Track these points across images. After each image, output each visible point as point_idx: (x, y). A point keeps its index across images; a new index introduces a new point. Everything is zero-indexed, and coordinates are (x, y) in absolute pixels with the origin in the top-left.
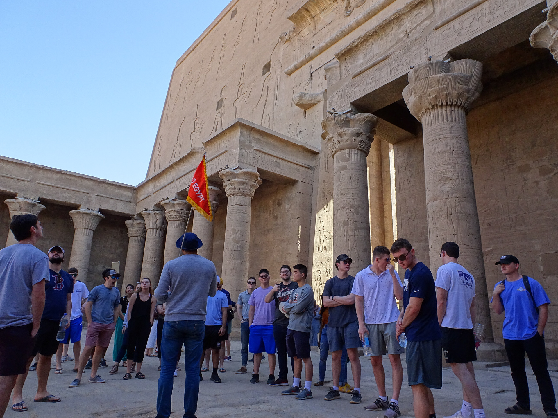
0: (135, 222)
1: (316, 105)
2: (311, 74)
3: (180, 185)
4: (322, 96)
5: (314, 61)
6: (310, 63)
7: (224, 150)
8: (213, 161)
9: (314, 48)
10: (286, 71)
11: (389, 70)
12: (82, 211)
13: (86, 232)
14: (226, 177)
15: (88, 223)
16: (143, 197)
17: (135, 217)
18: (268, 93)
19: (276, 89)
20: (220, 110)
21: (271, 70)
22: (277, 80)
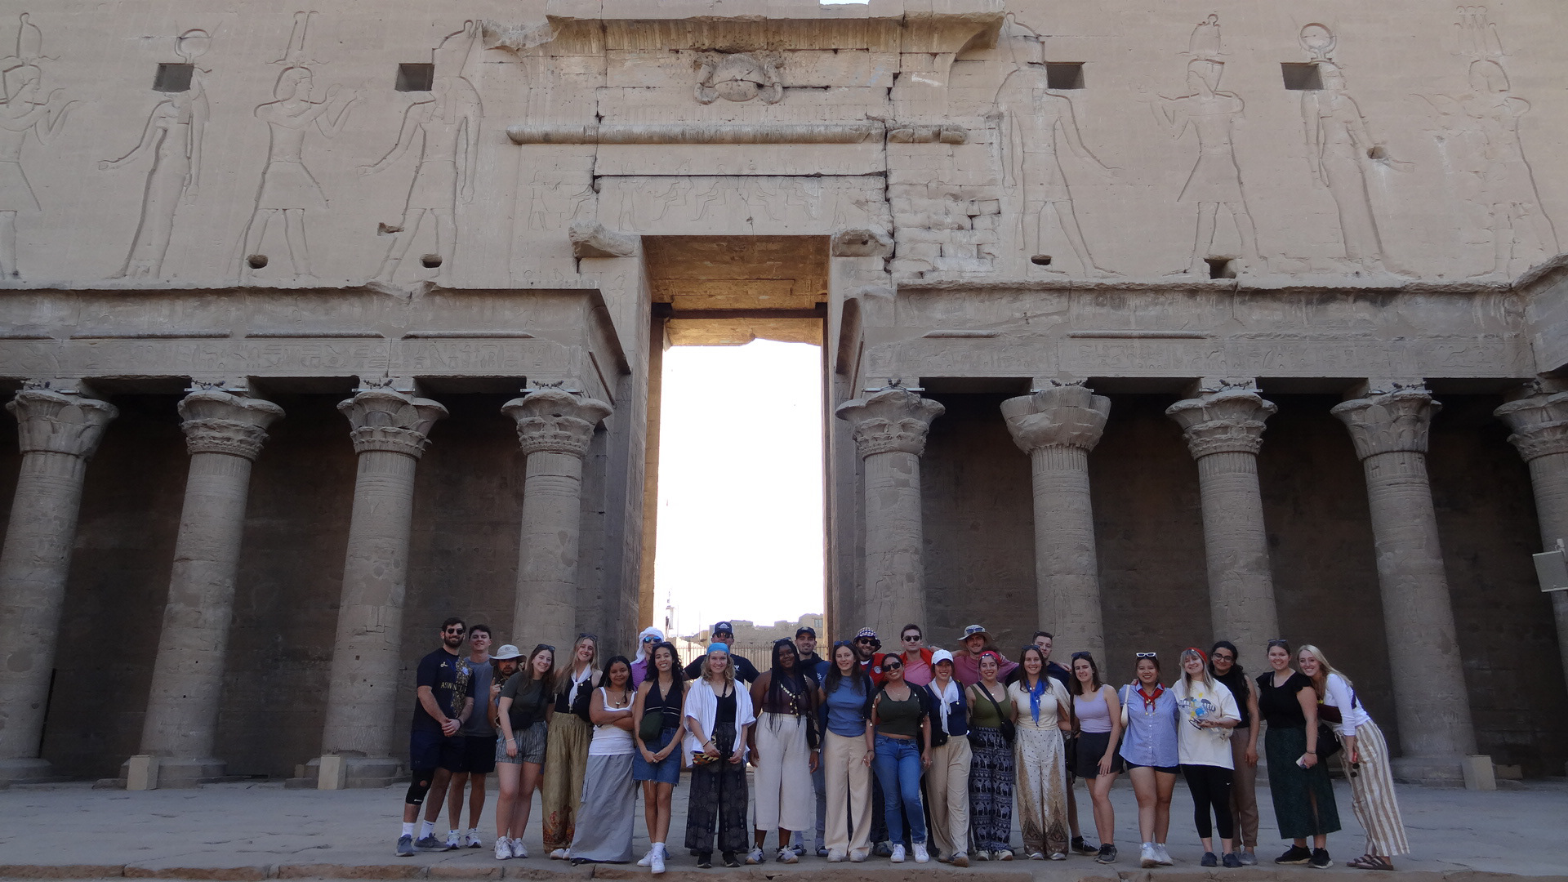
1: (614, 260)
2: (595, 178)
3: (274, 358)
4: (637, 248)
5: (603, 150)
6: (590, 149)
7: (520, 333)
8: (461, 343)
9: (599, 118)
10: (514, 129)
11: (996, 357)
14: (554, 406)
18: (428, 151)
19: (463, 156)
20: (178, 97)
21: (435, 92)
22: (463, 133)
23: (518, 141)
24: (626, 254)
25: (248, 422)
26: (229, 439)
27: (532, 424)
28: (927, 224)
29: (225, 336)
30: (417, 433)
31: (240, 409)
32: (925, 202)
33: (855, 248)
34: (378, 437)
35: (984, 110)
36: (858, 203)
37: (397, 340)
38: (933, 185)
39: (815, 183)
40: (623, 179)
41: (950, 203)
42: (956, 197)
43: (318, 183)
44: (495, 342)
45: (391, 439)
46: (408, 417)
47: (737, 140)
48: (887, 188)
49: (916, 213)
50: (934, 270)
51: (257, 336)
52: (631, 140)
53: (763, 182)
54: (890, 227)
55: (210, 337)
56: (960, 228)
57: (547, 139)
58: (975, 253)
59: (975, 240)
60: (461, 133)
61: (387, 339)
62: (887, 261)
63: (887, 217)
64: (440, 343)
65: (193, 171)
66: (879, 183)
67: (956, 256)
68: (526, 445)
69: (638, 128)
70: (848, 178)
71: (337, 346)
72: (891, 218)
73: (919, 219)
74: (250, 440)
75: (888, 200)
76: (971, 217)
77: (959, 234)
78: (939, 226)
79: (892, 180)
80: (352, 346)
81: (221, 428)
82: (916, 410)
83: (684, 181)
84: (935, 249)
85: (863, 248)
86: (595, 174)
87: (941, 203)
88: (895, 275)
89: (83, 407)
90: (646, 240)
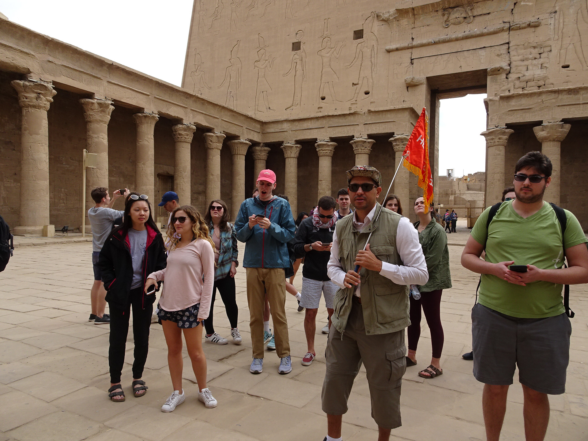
0: (263, 148)
1: (418, 86)
2: (412, 60)
3: (334, 132)
4: (425, 81)
5: (414, 50)
6: (410, 50)
7: (392, 120)
8: (378, 124)
9: (413, 39)
10: (388, 47)
11: (531, 115)
12: (242, 140)
13: (244, 157)
14: (402, 140)
15: (244, 151)
16: (272, 130)
17: (262, 144)
18: (363, 58)
19: (373, 58)
20: (298, 52)
21: (364, 39)
22: (373, 51)
23: (389, 51)
24: (421, 84)
25: (330, 148)
26: (327, 153)
27: (397, 145)
28: (523, 59)
29: (323, 128)
30: (369, 148)
31: (328, 145)
32: (523, 51)
33: (495, 73)
34: (360, 150)
35: (549, 11)
36: (498, 55)
37: (362, 125)
38: (526, 45)
39: (483, 50)
40: (420, 59)
41: (532, 50)
42: (534, 47)
43: (335, 73)
44: (386, 123)
45: (363, 151)
46: (366, 145)
47: (457, 39)
48: (509, 48)
49: (519, 56)
50: (524, 76)
51: (330, 127)
52: (422, 45)
53: (465, 53)
54: (509, 62)
55: (320, 128)
56: (535, 58)
57: (397, 50)
58: (540, 67)
59: (540, 63)
60: (372, 51)
61: (360, 125)
62: (507, 74)
63: (508, 59)
64: (373, 125)
65: (305, 74)
66: (506, 47)
67: (533, 70)
68: (395, 150)
69: (425, 41)
70: (495, 47)
71: (348, 128)
72: (509, 59)
73: (520, 57)
74: (331, 152)
75: (509, 52)
76: (540, 54)
77: (535, 62)
78: (527, 59)
79: (510, 45)
80: (352, 128)
81: (325, 150)
82: (504, 133)
83: (440, 57)
84: (525, 68)
85: (498, 72)
86: (412, 59)
87: (529, 50)
88: (510, 79)
89: (296, 147)
90: (428, 79)
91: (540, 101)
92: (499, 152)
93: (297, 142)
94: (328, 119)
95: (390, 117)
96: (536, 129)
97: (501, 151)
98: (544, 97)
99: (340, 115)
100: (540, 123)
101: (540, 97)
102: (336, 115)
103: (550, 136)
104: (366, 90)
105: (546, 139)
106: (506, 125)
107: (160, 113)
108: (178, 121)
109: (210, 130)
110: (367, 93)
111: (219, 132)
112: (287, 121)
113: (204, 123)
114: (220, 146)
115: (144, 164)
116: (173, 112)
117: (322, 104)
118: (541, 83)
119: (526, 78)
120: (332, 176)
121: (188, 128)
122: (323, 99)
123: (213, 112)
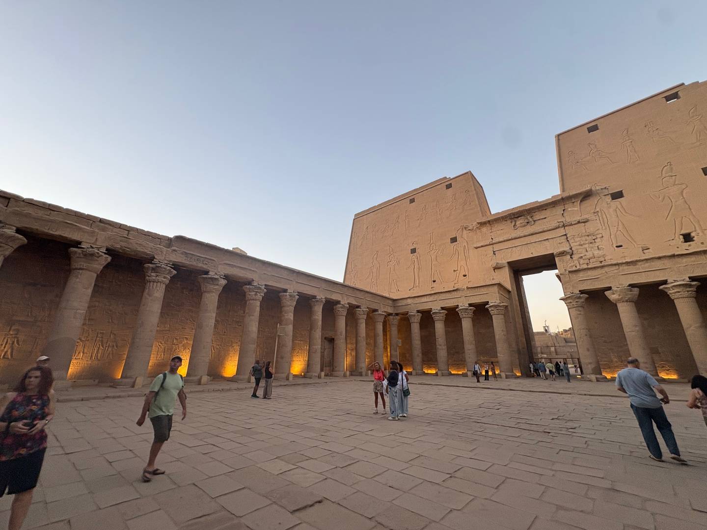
0: (395, 317)
1: (502, 268)
2: (494, 252)
3: (444, 303)
4: (506, 265)
5: (494, 246)
6: (492, 246)
7: (485, 293)
8: (475, 296)
9: (492, 239)
10: (475, 246)
11: (600, 283)
12: (380, 312)
13: (382, 324)
14: (495, 306)
15: (382, 319)
16: (401, 304)
17: (394, 314)
18: (459, 254)
19: (466, 253)
20: (415, 254)
21: (458, 242)
23: (476, 248)
24: (504, 267)
25: (442, 315)
26: (440, 318)
27: (492, 310)
28: (581, 244)
29: (435, 301)
30: (471, 314)
31: (440, 313)
32: (579, 239)
33: (560, 255)
34: (464, 315)
35: (593, 211)
36: (560, 243)
37: (464, 297)
38: (581, 234)
39: (547, 241)
40: (500, 251)
41: (587, 238)
42: (588, 236)
44: (481, 295)
45: (466, 315)
46: (468, 311)
47: (525, 236)
48: (567, 238)
50: (585, 255)
51: (440, 300)
52: (500, 242)
53: (533, 244)
54: (570, 247)
55: (433, 301)
56: (591, 243)
57: (482, 246)
58: (597, 249)
59: (596, 245)
60: (465, 249)
61: (462, 298)
62: (571, 255)
63: (569, 245)
64: (471, 297)
65: (420, 267)
66: (565, 237)
67: (591, 250)
68: (492, 314)
69: (501, 240)
70: (556, 238)
71: (454, 300)
73: (578, 243)
74: (443, 317)
75: (568, 241)
76: (594, 239)
77: (591, 245)
78: (584, 244)
79: (568, 236)
80: (456, 300)
81: (439, 316)
82: (579, 298)
83: (514, 249)
84: (584, 251)
85: (564, 254)
86: (494, 250)
87: (584, 238)
88: (574, 259)
89: (418, 315)
90: (508, 263)
91: (604, 272)
92: (579, 313)
93: (418, 311)
94: (438, 295)
95: (484, 291)
96: (607, 293)
97: (581, 311)
98: (606, 269)
99: (446, 292)
100: (609, 288)
101: (603, 270)
102: (444, 292)
103: (622, 298)
104: (464, 273)
105: (619, 300)
106: (580, 291)
107: (326, 298)
108: (338, 302)
109: (358, 307)
110: (465, 276)
111: (364, 308)
112: (409, 298)
113: (354, 303)
114: (365, 317)
115: (315, 331)
116: (335, 297)
117: (434, 285)
118: (602, 259)
119: (588, 257)
120: (446, 335)
121: (343, 306)
122: (434, 281)
123: (359, 295)
